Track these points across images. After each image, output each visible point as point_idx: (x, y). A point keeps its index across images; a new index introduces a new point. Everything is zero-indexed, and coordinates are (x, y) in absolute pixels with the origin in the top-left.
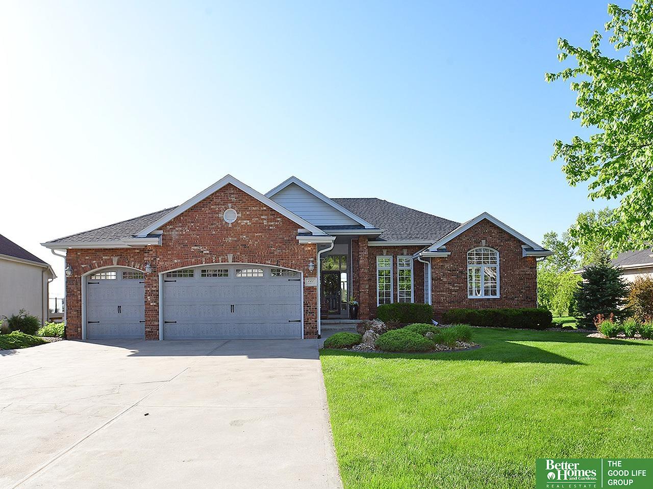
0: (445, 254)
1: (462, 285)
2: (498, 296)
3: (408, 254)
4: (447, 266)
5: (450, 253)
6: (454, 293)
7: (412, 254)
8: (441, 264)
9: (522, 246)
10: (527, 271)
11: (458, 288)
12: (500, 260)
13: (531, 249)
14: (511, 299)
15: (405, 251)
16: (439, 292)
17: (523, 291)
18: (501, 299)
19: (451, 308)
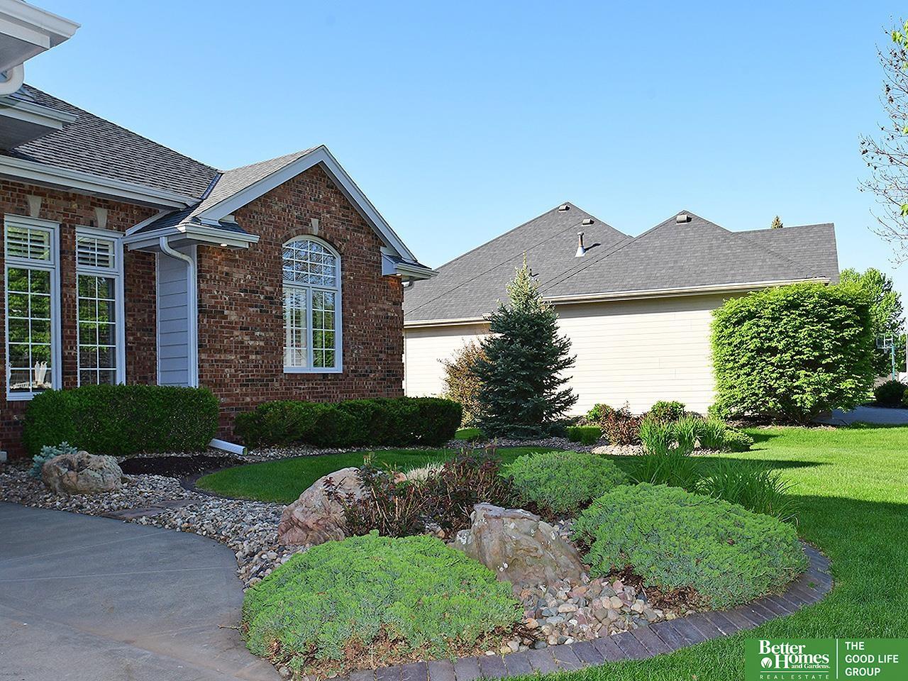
0: (243, 240)
1: (272, 334)
2: (338, 368)
3: (109, 227)
4: (239, 276)
5: (255, 239)
6: (254, 357)
7: (121, 229)
8: (225, 269)
9: (382, 249)
10: (388, 310)
11: (262, 344)
12: (343, 278)
13: (397, 258)
14: (364, 375)
15: (101, 215)
16: (220, 351)
17: (383, 356)
18: (345, 374)
19: (248, 399)
